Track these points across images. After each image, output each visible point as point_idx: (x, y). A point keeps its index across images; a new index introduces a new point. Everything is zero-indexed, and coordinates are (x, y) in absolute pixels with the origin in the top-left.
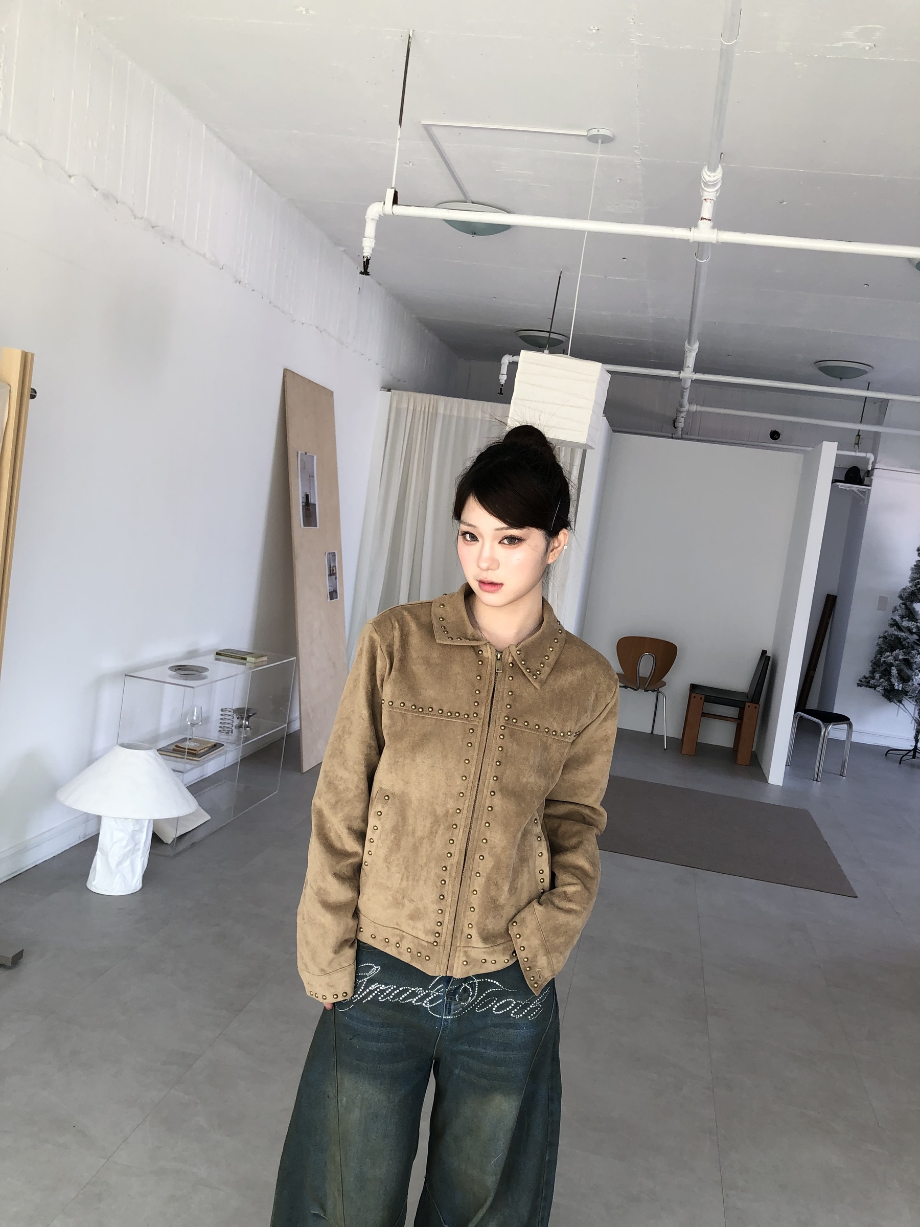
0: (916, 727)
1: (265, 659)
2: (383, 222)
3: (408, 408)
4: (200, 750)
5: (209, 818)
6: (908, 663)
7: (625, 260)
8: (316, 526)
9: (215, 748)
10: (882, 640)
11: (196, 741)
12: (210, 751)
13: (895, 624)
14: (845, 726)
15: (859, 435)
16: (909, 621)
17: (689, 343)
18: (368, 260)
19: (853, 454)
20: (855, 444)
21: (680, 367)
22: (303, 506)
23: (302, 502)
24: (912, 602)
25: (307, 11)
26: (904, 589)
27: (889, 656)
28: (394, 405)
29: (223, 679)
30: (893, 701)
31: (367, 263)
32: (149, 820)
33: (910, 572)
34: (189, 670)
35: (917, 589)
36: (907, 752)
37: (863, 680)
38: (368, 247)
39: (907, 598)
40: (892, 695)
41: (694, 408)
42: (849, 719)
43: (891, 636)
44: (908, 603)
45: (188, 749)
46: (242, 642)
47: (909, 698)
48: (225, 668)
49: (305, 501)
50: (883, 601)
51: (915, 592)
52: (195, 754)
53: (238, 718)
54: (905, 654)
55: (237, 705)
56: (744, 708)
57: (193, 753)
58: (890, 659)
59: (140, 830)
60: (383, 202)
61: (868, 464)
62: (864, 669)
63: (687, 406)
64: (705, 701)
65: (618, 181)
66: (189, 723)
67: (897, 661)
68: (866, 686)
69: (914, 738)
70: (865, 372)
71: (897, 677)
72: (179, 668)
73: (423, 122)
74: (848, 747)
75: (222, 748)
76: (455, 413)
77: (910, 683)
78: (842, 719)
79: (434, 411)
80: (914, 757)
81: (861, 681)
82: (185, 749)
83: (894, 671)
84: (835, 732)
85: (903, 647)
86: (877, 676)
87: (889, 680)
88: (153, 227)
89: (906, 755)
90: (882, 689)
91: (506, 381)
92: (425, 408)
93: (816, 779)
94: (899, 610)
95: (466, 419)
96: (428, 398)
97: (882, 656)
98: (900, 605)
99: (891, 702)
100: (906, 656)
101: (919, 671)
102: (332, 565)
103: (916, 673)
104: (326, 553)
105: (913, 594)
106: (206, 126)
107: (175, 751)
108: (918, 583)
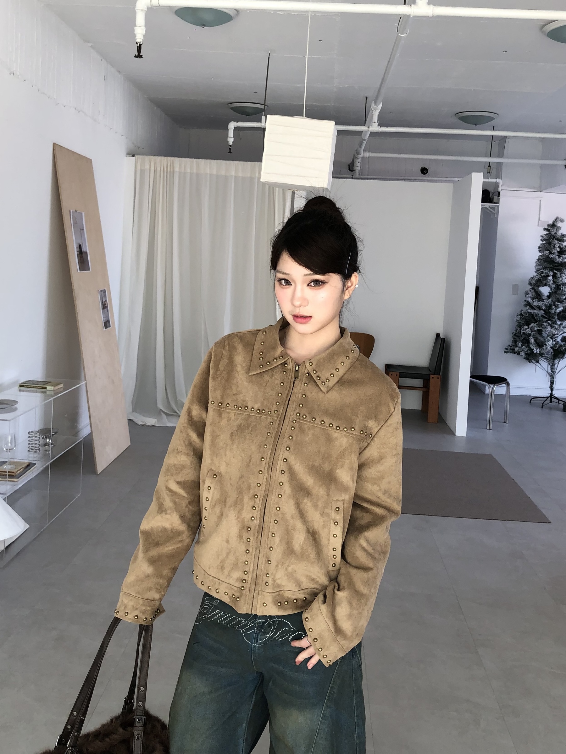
0: (550, 379)
1: (62, 386)
3: (150, 169)
6: (540, 332)
7: (321, 41)
8: (89, 270)
9: (29, 468)
10: (520, 317)
13: (528, 304)
14: (504, 385)
15: (489, 166)
16: (538, 301)
17: (375, 103)
18: (141, 45)
19: (487, 180)
20: (488, 173)
22: (78, 254)
23: (77, 252)
24: (539, 287)
26: (532, 278)
27: (527, 329)
28: (139, 167)
30: (532, 362)
31: (139, 48)
33: (535, 264)
35: (542, 277)
36: (546, 398)
37: (508, 348)
38: (140, 34)
39: (535, 285)
40: (531, 357)
41: (367, 154)
42: (506, 380)
43: (526, 313)
44: (536, 288)
47: (544, 358)
49: (79, 250)
50: (515, 288)
51: (541, 279)
54: (539, 326)
56: (428, 380)
57: (12, 476)
58: (528, 331)
61: (498, 187)
62: (508, 340)
63: (362, 154)
64: (400, 377)
67: (533, 331)
68: (512, 352)
69: (550, 387)
70: (492, 119)
71: (535, 344)
74: (507, 400)
75: (34, 466)
76: (189, 171)
77: (545, 347)
78: (501, 380)
79: (172, 170)
80: (551, 402)
84: (498, 390)
85: (536, 321)
86: (520, 344)
87: (528, 346)
89: (546, 400)
90: (524, 353)
91: (233, 142)
92: (164, 168)
93: (488, 428)
94: (530, 294)
95: (198, 175)
96: (165, 160)
97: (521, 329)
98: (530, 290)
99: (530, 362)
100: (539, 327)
101: (550, 338)
102: (104, 300)
103: (548, 339)
104: (98, 291)
105: (539, 280)
108: (542, 273)
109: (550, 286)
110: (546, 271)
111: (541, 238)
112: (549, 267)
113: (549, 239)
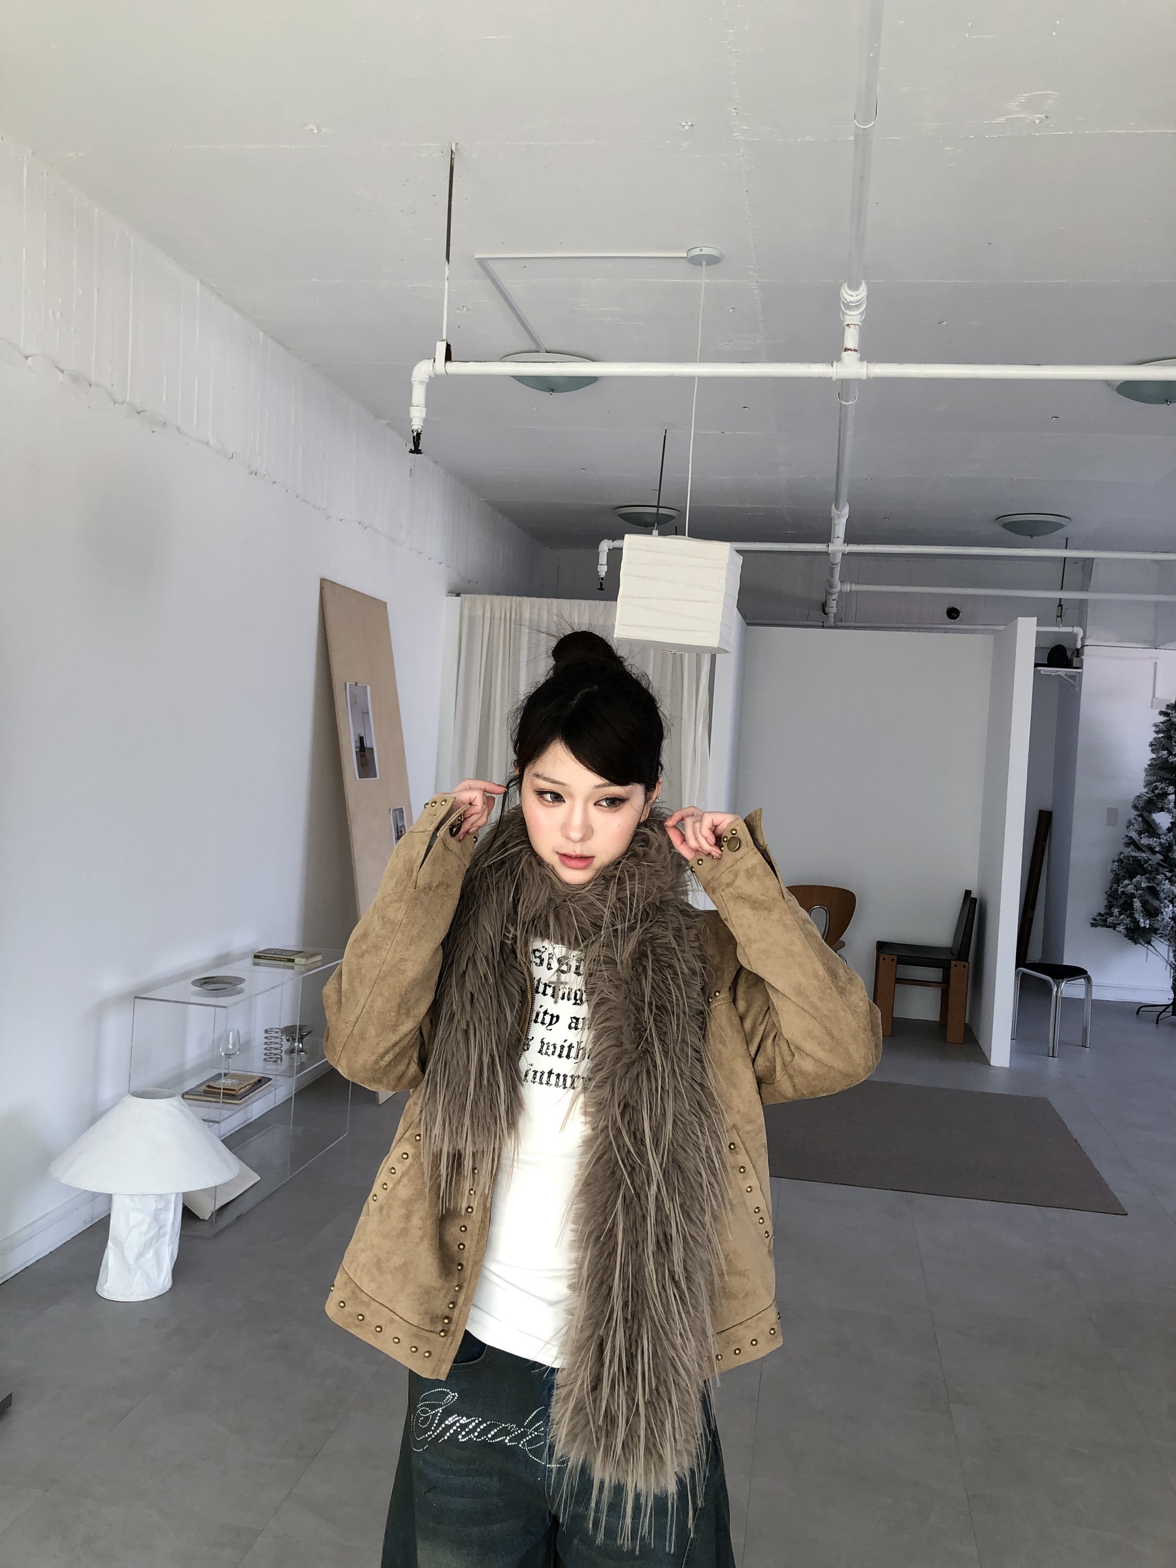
0: (1172, 974)
1: (318, 958)
2: (435, 384)
3: (484, 618)
4: (240, 1090)
5: (258, 1178)
6: (1153, 891)
7: (747, 409)
8: (375, 776)
9: (259, 1085)
10: (1117, 864)
11: (234, 1076)
12: (251, 1090)
13: (1131, 842)
14: (1082, 981)
15: (1060, 605)
16: (1150, 837)
17: (837, 507)
18: (419, 435)
19: (1056, 629)
20: (1057, 617)
21: (827, 538)
22: (356, 752)
23: (356, 748)
24: (1150, 812)
25: (318, 128)
26: (1139, 797)
27: (1129, 885)
28: (466, 614)
29: (264, 992)
30: (1139, 943)
31: (417, 439)
32: (177, 1194)
33: (1144, 774)
34: (218, 983)
35: (1155, 796)
36: (1165, 1007)
37: (1097, 918)
38: (417, 418)
39: (1143, 809)
40: (1137, 935)
41: (847, 587)
42: (1085, 972)
43: (1128, 858)
44: (1146, 814)
45: (224, 1089)
46: (287, 938)
47: (1161, 937)
48: (268, 975)
49: (359, 745)
50: (1112, 813)
51: (1153, 800)
52: (234, 1095)
53: (288, 1040)
54: (1149, 880)
55: (286, 1023)
56: (949, 969)
57: (230, 1095)
58: (1130, 889)
59: (166, 1208)
60: (432, 360)
61: (1076, 640)
62: (1097, 903)
63: (838, 586)
64: (898, 963)
65: (731, 311)
66: (223, 1054)
67: (1140, 890)
68: (1102, 926)
69: (1172, 988)
70: (1061, 526)
71: (1142, 912)
72: (205, 982)
73: (476, 257)
74: (1088, 1008)
75: (269, 1083)
77: (1159, 918)
78: (1076, 972)
79: (518, 620)
80: (1174, 1013)
81: (1095, 920)
82: (220, 1089)
83: (1137, 904)
84: (1071, 989)
85: (1144, 872)
86: (1116, 911)
87: (1131, 916)
88: (138, 413)
89: (1164, 1011)
90: (1124, 927)
92: (506, 613)
93: (1051, 1055)
94: (1135, 825)
96: (508, 601)
97: (1118, 886)
98: (1135, 818)
99: (1136, 944)
100: (1150, 882)
101: (1169, 901)
102: (400, 825)
103: (1165, 904)
104: (390, 810)
105: (1150, 801)
106: (201, 281)
107: (206, 1093)
108: (1156, 788)
109: (1169, 811)
110: (1163, 785)
111: (1154, 729)
112: (1167, 779)
113: (1169, 730)
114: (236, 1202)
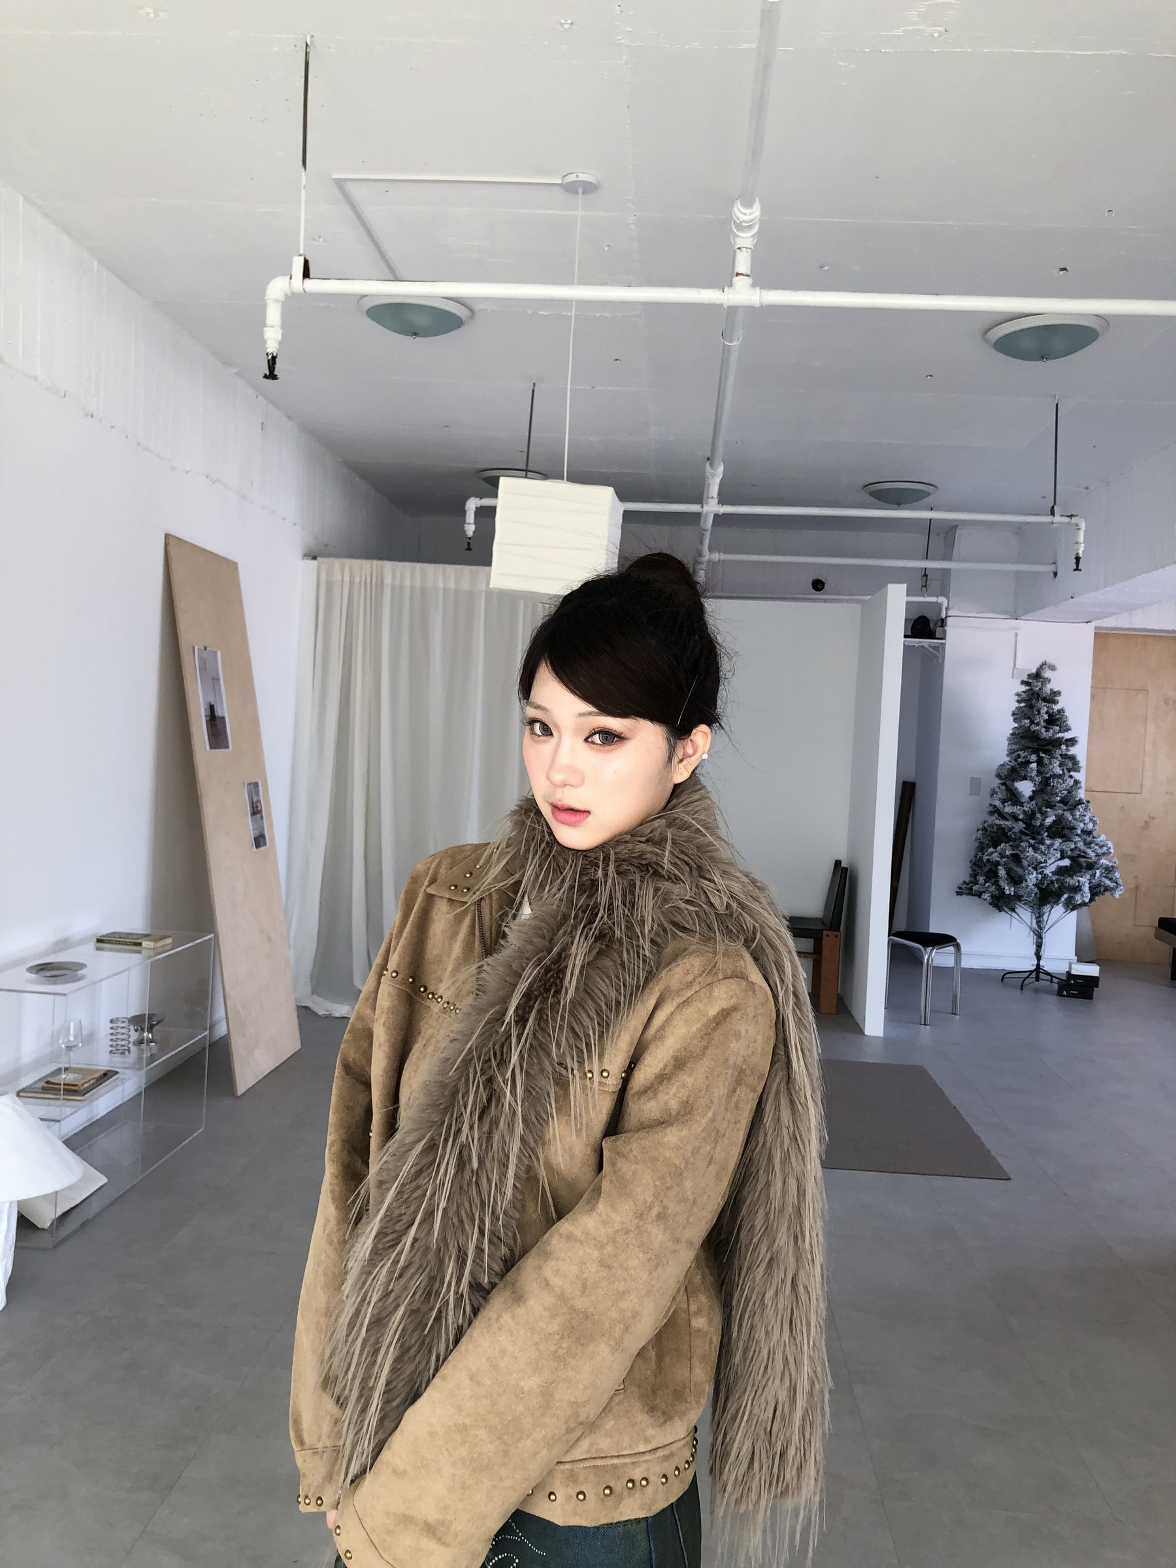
0: (1036, 942)
1: (169, 940)
3: (342, 580)
4: (83, 1084)
5: (105, 1180)
6: (1016, 858)
7: (618, 361)
8: (227, 747)
9: (106, 1078)
10: (981, 833)
11: (76, 1070)
12: (95, 1085)
13: (995, 811)
14: (951, 949)
15: (925, 575)
16: (1013, 805)
17: (712, 465)
18: (274, 358)
19: (921, 599)
20: (922, 586)
21: (700, 498)
22: (207, 721)
23: (206, 716)
24: (1013, 780)
26: (1002, 765)
27: (994, 853)
28: (323, 578)
29: (109, 977)
30: (1003, 910)
31: (272, 361)
32: (11, 1202)
33: (1007, 743)
34: (61, 969)
35: (1017, 764)
36: (1028, 974)
37: (962, 887)
38: (272, 341)
39: (1007, 777)
40: (1002, 902)
41: (716, 556)
42: (953, 939)
43: (992, 826)
44: (1008, 783)
45: (65, 1085)
46: (134, 921)
47: (1025, 904)
48: (113, 960)
49: (209, 713)
50: (974, 783)
51: (1016, 768)
52: (76, 1091)
53: (136, 1030)
54: (1013, 847)
55: (133, 1012)
56: (821, 939)
57: (72, 1091)
58: (995, 857)
60: (289, 276)
61: (941, 610)
62: (962, 872)
63: (706, 554)
65: (606, 249)
66: (63, 1046)
67: (1004, 858)
68: (967, 894)
69: (1035, 954)
70: (927, 494)
71: (1007, 879)
72: (42, 968)
73: (334, 176)
74: (958, 977)
75: (115, 1077)
76: (408, 583)
77: (1023, 885)
78: (945, 940)
79: (379, 583)
80: (1037, 979)
82: (60, 1085)
84: (941, 957)
85: (1008, 840)
86: (981, 879)
87: (996, 884)
89: (1028, 977)
90: (988, 895)
91: (474, 532)
92: (366, 578)
93: (923, 1023)
94: (998, 793)
95: (423, 590)
96: (369, 565)
97: (983, 854)
98: (999, 787)
99: (1000, 912)
100: (1014, 850)
101: (1033, 868)
102: (255, 800)
103: (1030, 871)
104: (244, 783)
105: (1013, 770)
106: (23, 196)
107: (45, 1090)
108: (1019, 756)
109: (1032, 779)
110: (1026, 754)
111: (1016, 698)
112: (1030, 748)
113: (1030, 700)
114: (81, 1207)
